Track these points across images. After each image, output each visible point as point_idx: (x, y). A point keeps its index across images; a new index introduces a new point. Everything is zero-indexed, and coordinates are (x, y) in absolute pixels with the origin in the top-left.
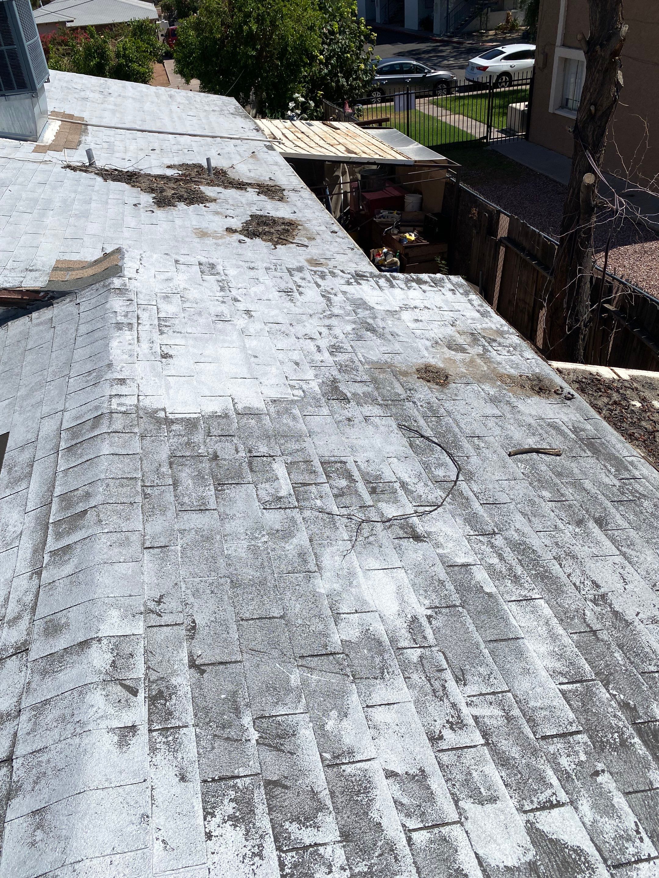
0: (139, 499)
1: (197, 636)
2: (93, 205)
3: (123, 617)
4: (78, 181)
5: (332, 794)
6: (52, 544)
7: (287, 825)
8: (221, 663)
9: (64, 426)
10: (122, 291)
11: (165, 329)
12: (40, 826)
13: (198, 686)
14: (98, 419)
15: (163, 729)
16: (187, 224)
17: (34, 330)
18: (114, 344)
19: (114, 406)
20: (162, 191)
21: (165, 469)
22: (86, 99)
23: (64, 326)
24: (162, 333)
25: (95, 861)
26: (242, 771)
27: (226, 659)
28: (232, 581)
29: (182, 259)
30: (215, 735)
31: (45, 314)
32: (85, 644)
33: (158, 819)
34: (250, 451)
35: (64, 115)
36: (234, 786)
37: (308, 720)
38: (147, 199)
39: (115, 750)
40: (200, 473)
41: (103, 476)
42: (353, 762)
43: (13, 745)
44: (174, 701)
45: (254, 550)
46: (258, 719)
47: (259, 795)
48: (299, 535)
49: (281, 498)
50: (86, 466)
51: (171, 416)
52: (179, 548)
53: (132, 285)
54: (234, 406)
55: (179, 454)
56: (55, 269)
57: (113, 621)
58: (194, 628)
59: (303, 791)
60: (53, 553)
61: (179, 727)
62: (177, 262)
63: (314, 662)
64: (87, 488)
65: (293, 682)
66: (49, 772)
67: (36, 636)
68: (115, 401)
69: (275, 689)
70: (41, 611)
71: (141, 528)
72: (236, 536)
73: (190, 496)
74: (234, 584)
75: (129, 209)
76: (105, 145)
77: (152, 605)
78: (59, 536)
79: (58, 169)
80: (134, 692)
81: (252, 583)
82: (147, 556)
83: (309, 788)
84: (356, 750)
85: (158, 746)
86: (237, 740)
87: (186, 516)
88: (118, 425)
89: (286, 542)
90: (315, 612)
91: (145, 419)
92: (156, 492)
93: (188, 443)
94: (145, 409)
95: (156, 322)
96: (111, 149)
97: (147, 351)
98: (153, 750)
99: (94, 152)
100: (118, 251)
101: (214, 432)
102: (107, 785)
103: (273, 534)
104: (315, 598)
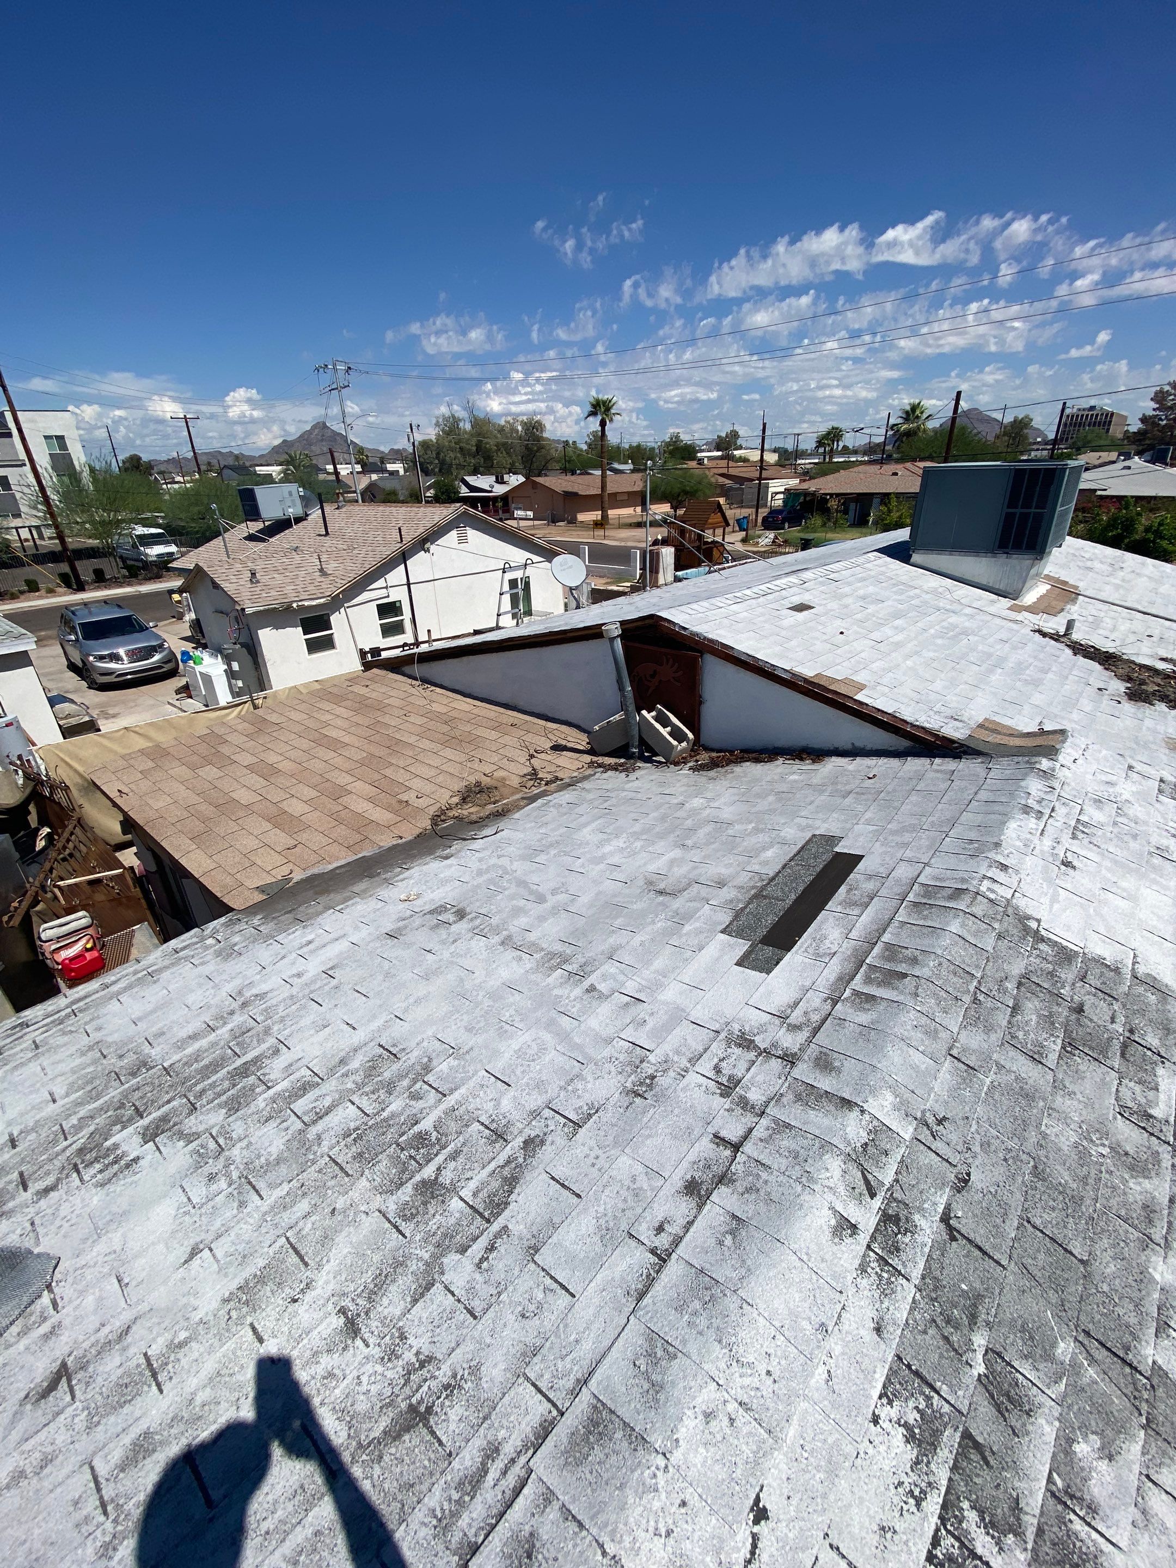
0: (967, 999)
1: (964, 1193)
2: (1050, 675)
3: (896, 1108)
4: (1044, 647)
5: (1040, 1532)
6: (858, 983)
7: (965, 1505)
8: (980, 1249)
9: (922, 879)
10: (1046, 775)
11: (1080, 835)
12: (732, 1232)
13: (942, 1248)
14: (960, 891)
15: (882, 1258)
16: (1161, 728)
17: (930, 775)
18: (1012, 825)
19: (983, 888)
20: (1143, 682)
21: (1010, 986)
22: (1090, 569)
23: (964, 784)
24: (1074, 837)
25: (761, 1319)
26: (944, 1389)
27: (987, 1247)
28: (1035, 1167)
29: (1139, 767)
30: (934, 1321)
31: (949, 764)
32: (847, 1104)
33: (835, 1345)
34: (1131, 1031)
35: (1058, 580)
36: (928, 1397)
37: (1057, 1414)
38: (1120, 687)
39: (828, 1234)
40: (1051, 1015)
41: (939, 952)
42: (1089, 1524)
43: (745, 1138)
44: (907, 1240)
45: (1083, 1155)
46: (992, 1353)
47: (951, 1438)
48: (1156, 1181)
49: (1151, 1116)
50: (925, 930)
51: (1043, 932)
52: (988, 1081)
53: (1061, 773)
54: (1134, 964)
55: (1035, 979)
56: (981, 726)
57: (885, 1103)
58: (966, 1182)
59: (1006, 1491)
60: (856, 993)
61: (900, 1273)
62: (1130, 768)
63: (1101, 1354)
64: (918, 953)
65: (1060, 1351)
66: (762, 1192)
67: (806, 1058)
68: (986, 883)
69: (1032, 1338)
70: (822, 1039)
71: (955, 1030)
72: (1065, 1120)
73: (1026, 1033)
74: (1037, 1172)
75: (1091, 691)
76: (1091, 619)
77: (931, 1120)
78: (868, 980)
79: (1027, 631)
80: (873, 1195)
81: (1062, 1189)
82: (948, 1064)
83: (1015, 1494)
84: (1100, 1513)
85: (869, 1270)
86: (955, 1350)
87: (1012, 1053)
88: (978, 910)
89: (1132, 1177)
90: (1136, 1295)
91: (1011, 919)
92: (989, 1003)
93: (1051, 974)
94: (1016, 908)
95: (1073, 823)
96: (1096, 623)
97: (1046, 849)
98: (863, 1269)
99: (1077, 624)
100: (1062, 732)
101: (1090, 978)
102: (805, 1258)
103: (1118, 1152)
104: (1143, 1278)
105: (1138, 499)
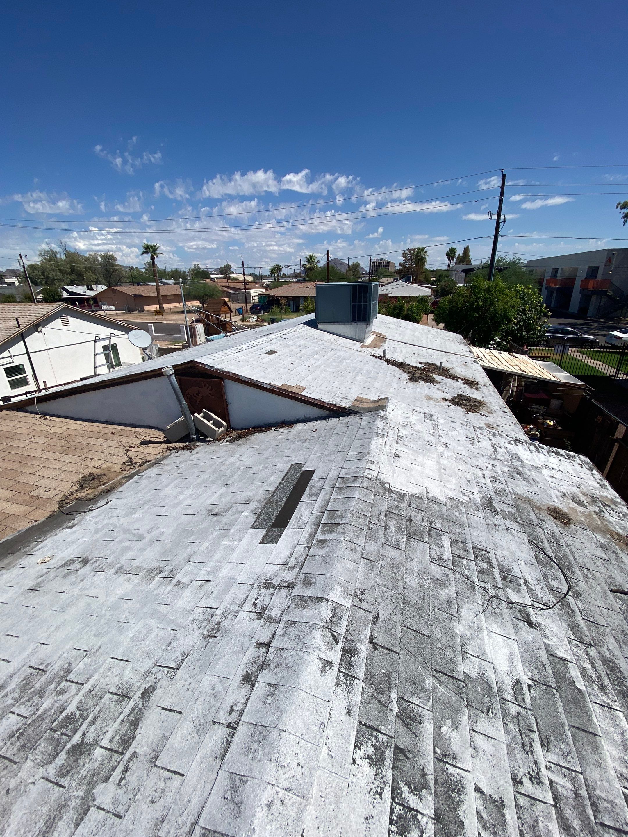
0: (366, 528)
1: (377, 624)
2: (380, 375)
3: (343, 593)
4: (376, 362)
5: (436, 781)
6: (319, 535)
7: (402, 785)
8: (387, 649)
9: (341, 476)
10: (383, 418)
11: (400, 442)
12: (271, 695)
13: (371, 656)
14: (357, 477)
15: (346, 674)
16: (423, 392)
17: (339, 425)
18: (373, 442)
19: (366, 474)
20: (414, 373)
21: (382, 516)
22: (389, 327)
23: (353, 427)
24: (397, 443)
25: (291, 736)
26: (382, 729)
27: (390, 647)
28: (404, 599)
29: (417, 409)
30: (373, 695)
31: (346, 419)
32: (320, 599)
33: (329, 731)
34: (431, 524)
35: (378, 333)
36: (376, 737)
37: (431, 717)
38: (406, 376)
39: (318, 671)
40: (400, 526)
41: (352, 509)
42: (455, 766)
43: (272, 638)
44: (355, 659)
45: (421, 585)
46: (400, 699)
47: (390, 753)
48: (450, 588)
49: (443, 559)
50: (345, 500)
51: (392, 488)
52: (380, 565)
53: (389, 416)
54: (427, 493)
55: (391, 511)
56: (356, 400)
57: (337, 593)
58: (377, 618)
59: (418, 768)
60: (319, 540)
61: (354, 677)
62: (414, 410)
63: (443, 678)
64: (342, 512)
65: (427, 684)
66: (284, 665)
67: (298, 582)
68: (367, 471)
69: (415, 683)
70: (305, 569)
71: (363, 545)
72: (412, 572)
73: (392, 537)
74: (405, 602)
75: (396, 379)
76: (392, 349)
77: (358, 593)
78: (323, 532)
79: (369, 356)
80: (337, 642)
81: (415, 606)
82: (362, 563)
83: (422, 767)
84: (458, 758)
85: (341, 683)
86: (384, 706)
87: (388, 548)
88: (365, 485)
89: (441, 589)
90: (451, 644)
91: (378, 486)
92: (375, 527)
93: (397, 507)
94: (380, 480)
95: (396, 437)
96: (394, 350)
97: (388, 450)
98: (338, 684)
99: (387, 351)
100: (387, 398)
101: (413, 505)
102: (309, 691)
103: (434, 580)
104: (452, 634)
105: (403, 297)
